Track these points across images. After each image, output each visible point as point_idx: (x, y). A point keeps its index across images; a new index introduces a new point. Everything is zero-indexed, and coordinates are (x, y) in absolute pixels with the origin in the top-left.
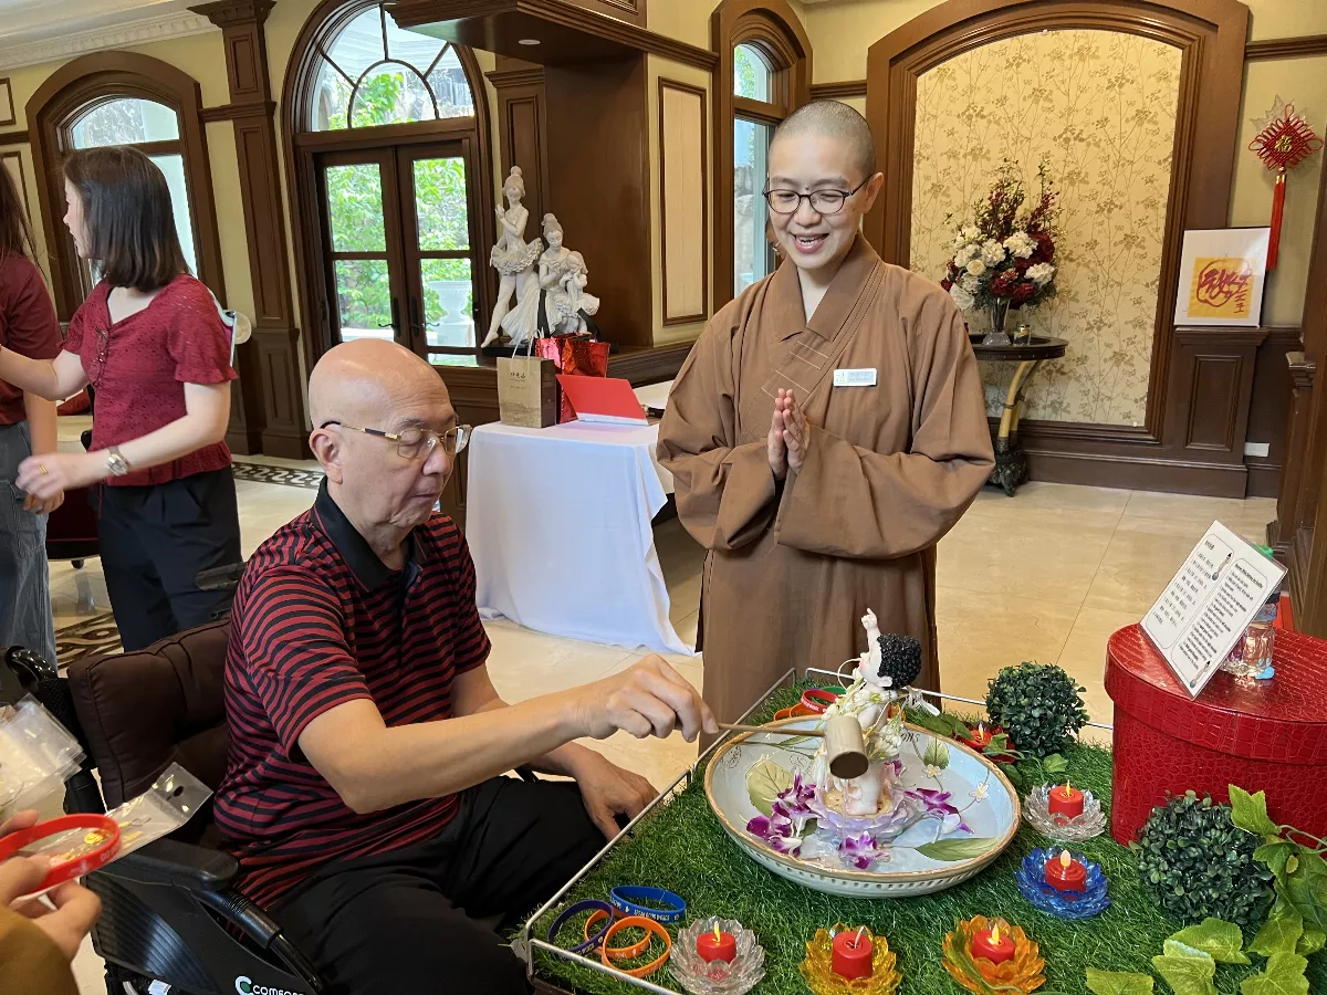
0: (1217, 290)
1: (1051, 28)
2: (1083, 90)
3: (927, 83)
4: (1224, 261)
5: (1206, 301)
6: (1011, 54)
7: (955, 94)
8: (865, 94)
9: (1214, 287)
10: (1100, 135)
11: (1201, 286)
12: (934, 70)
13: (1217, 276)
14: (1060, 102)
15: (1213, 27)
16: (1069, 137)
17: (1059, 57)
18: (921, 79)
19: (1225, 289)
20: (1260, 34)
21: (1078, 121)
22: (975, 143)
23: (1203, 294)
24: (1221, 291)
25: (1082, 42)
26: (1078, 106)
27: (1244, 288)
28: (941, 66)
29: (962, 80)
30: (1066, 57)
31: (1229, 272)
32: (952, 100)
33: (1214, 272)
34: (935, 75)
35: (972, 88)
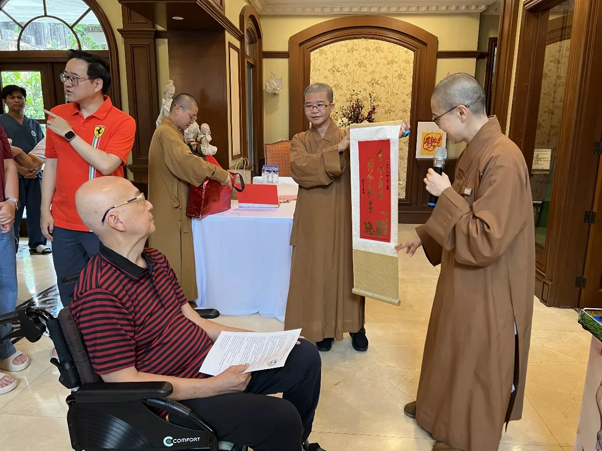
0: (430, 145)
1: (365, 38)
2: (378, 64)
3: (314, 55)
4: (432, 133)
5: (426, 149)
6: (350, 47)
7: (327, 61)
8: (289, 57)
9: (429, 144)
10: (385, 82)
11: (424, 143)
12: (317, 50)
13: (430, 140)
14: (370, 69)
15: (425, 44)
16: (374, 82)
17: (369, 50)
18: (312, 53)
19: (433, 145)
20: (441, 48)
21: (376, 76)
22: (336, 82)
23: (426, 147)
24: (432, 145)
25: (377, 45)
26: (376, 71)
27: (440, 144)
28: (321, 48)
29: (330, 56)
30: (371, 50)
31: (434, 138)
32: (326, 63)
33: (429, 138)
34: (318, 52)
35: (334, 59)
